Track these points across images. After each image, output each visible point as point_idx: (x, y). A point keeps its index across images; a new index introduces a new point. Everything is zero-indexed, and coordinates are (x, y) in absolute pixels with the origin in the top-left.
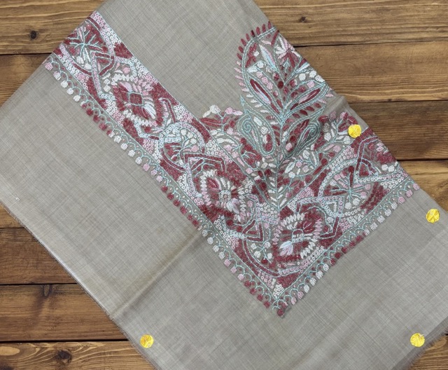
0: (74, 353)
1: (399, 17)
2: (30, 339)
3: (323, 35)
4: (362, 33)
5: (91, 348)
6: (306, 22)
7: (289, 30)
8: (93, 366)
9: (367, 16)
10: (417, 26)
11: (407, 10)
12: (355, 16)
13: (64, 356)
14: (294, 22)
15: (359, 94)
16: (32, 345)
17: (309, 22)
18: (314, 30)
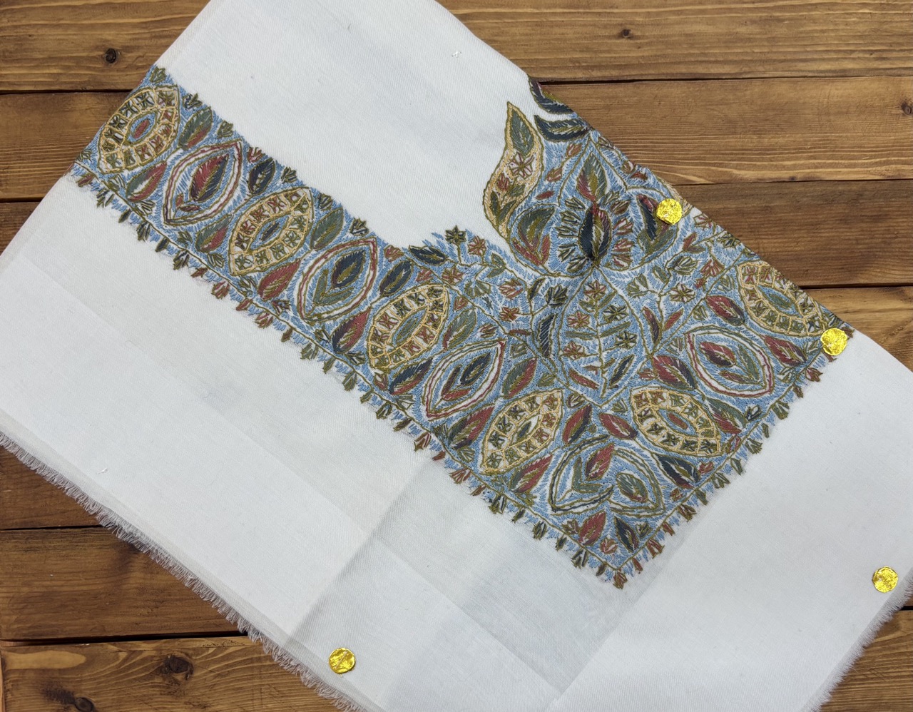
0: (196, 660)
1: (801, 33)
2: (104, 635)
3: (661, 61)
4: (736, 58)
5: (231, 650)
6: (629, 38)
7: (601, 52)
8: (238, 685)
9: (742, 30)
10: (834, 49)
11: (814, 21)
12: (721, 29)
13: (176, 667)
14: (609, 37)
15: (737, 167)
16: (111, 647)
17: (638, 38)
18: (646, 52)
